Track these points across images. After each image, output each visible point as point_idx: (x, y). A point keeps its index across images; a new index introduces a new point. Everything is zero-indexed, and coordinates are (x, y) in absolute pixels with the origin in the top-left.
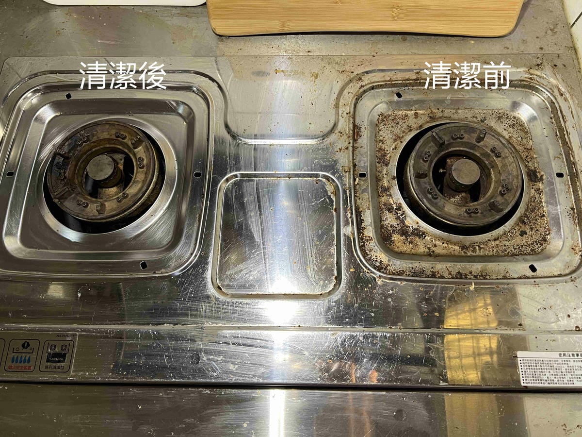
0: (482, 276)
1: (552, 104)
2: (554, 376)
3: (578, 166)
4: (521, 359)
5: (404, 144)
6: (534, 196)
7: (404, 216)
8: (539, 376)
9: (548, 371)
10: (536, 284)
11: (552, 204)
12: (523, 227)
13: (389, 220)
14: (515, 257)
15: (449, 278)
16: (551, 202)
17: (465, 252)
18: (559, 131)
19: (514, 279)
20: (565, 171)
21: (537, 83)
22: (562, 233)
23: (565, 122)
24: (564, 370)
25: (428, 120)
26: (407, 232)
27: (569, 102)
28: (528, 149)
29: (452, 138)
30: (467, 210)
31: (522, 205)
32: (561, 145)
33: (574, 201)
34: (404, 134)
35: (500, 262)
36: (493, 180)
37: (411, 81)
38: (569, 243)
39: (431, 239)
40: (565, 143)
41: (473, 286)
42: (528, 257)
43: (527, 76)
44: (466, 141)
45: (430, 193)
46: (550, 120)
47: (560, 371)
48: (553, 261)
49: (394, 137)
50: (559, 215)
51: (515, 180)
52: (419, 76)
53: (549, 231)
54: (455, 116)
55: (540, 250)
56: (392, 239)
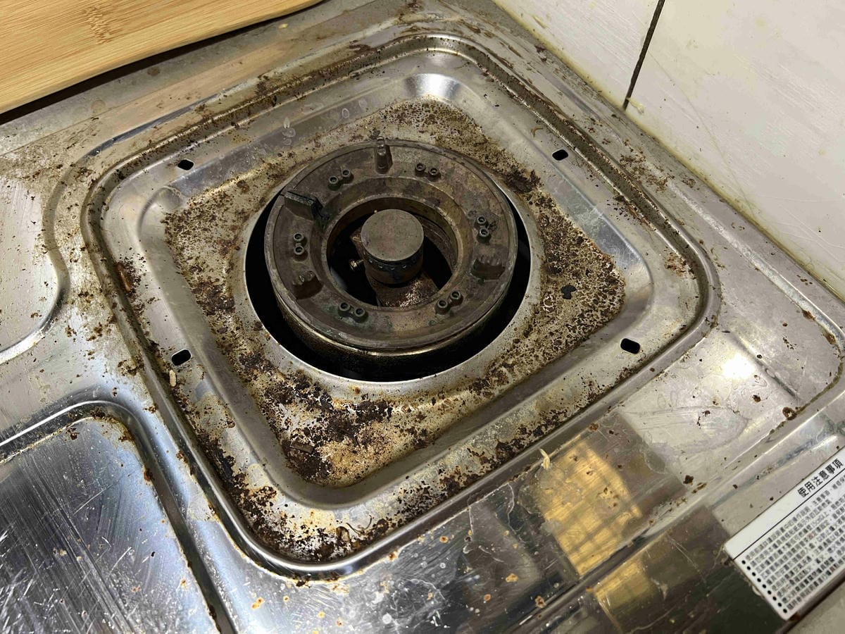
0: (548, 422)
1: (472, 51)
2: (826, 550)
3: (578, 123)
4: (743, 557)
5: (245, 247)
6: (542, 216)
7: (321, 393)
8: (800, 571)
9: (807, 545)
10: (657, 373)
11: (581, 211)
12: (560, 280)
13: (294, 420)
14: (584, 343)
15: (488, 472)
16: (577, 207)
17: (487, 394)
18: (510, 87)
19: (612, 389)
20: (565, 143)
21: (427, 31)
22: (633, 250)
23: (511, 68)
24: (833, 522)
25: (271, 183)
26: (348, 424)
27: (497, 37)
28: (480, 144)
29: (331, 187)
30: (437, 307)
31: (533, 241)
32: (529, 107)
33: (612, 185)
34: (237, 231)
35: (562, 371)
36: (454, 224)
37: (195, 128)
38: (657, 260)
39: (405, 407)
40: (534, 99)
41: (547, 457)
42: (606, 331)
43: (403, 29)
44: (360, 181)
45: (346, 314)
46: (485, 78)
47: (827, 528)
48: (654, 308)
49: (219, 247)
50: (605, 223)
51: (492, 203)
52: (207, 113)
53: (608, 260)
54: (320, 152)
55: (617, 306)
56: (324, 460)
